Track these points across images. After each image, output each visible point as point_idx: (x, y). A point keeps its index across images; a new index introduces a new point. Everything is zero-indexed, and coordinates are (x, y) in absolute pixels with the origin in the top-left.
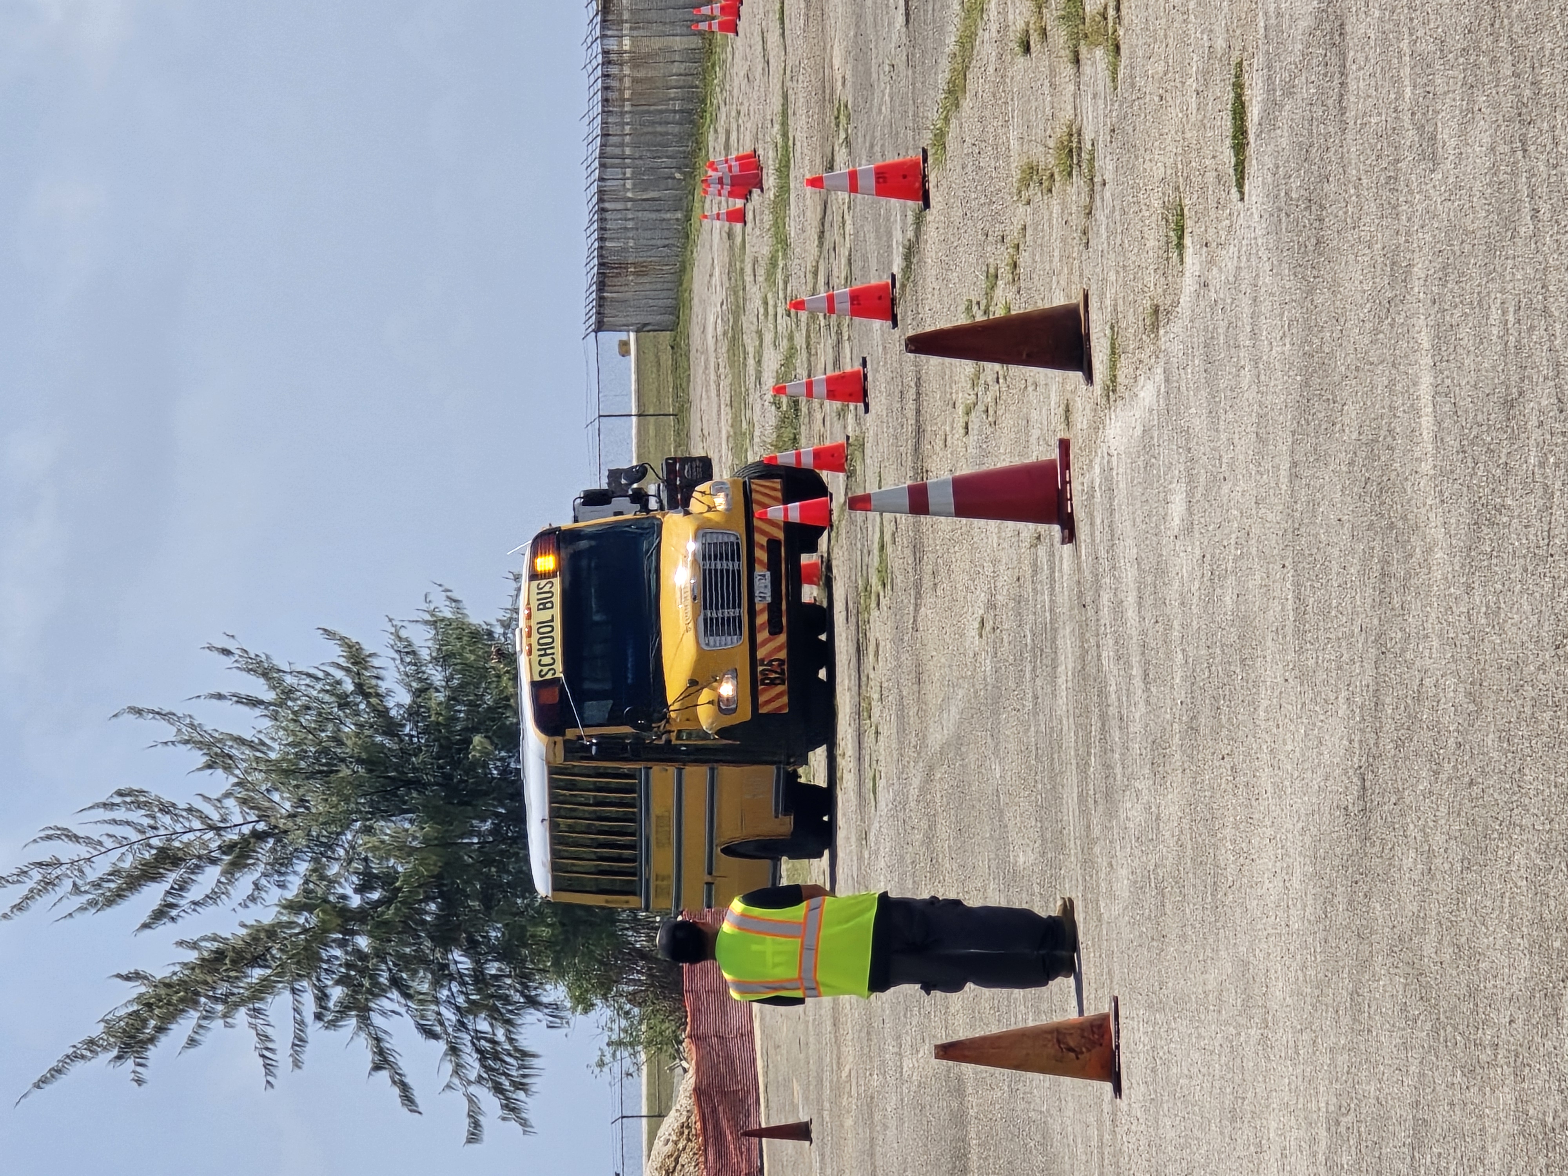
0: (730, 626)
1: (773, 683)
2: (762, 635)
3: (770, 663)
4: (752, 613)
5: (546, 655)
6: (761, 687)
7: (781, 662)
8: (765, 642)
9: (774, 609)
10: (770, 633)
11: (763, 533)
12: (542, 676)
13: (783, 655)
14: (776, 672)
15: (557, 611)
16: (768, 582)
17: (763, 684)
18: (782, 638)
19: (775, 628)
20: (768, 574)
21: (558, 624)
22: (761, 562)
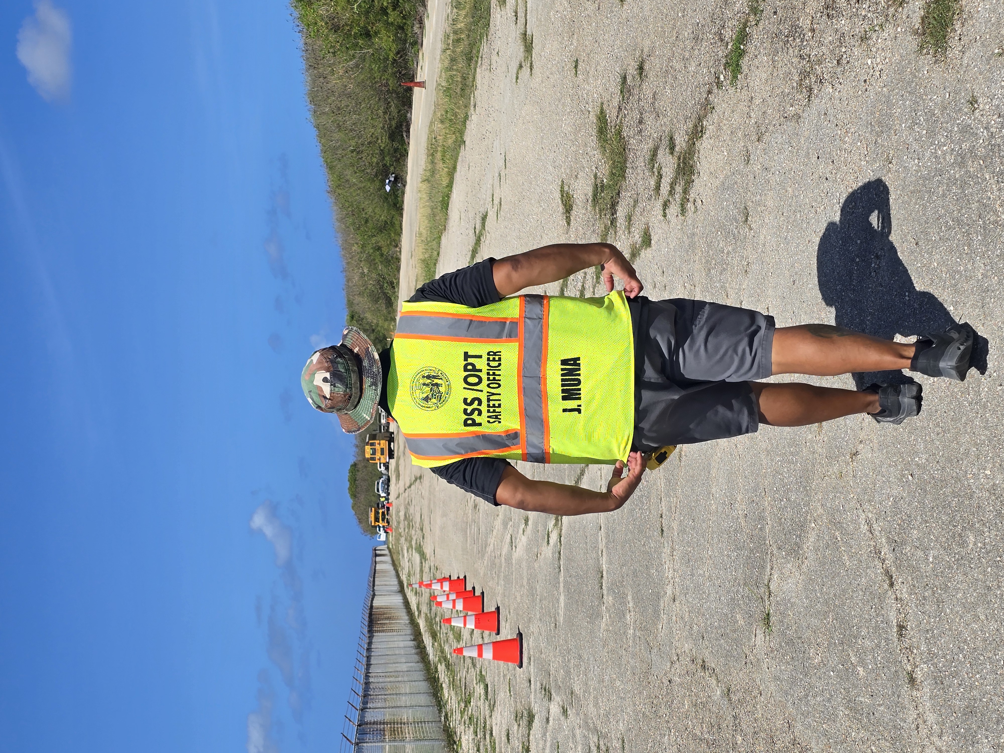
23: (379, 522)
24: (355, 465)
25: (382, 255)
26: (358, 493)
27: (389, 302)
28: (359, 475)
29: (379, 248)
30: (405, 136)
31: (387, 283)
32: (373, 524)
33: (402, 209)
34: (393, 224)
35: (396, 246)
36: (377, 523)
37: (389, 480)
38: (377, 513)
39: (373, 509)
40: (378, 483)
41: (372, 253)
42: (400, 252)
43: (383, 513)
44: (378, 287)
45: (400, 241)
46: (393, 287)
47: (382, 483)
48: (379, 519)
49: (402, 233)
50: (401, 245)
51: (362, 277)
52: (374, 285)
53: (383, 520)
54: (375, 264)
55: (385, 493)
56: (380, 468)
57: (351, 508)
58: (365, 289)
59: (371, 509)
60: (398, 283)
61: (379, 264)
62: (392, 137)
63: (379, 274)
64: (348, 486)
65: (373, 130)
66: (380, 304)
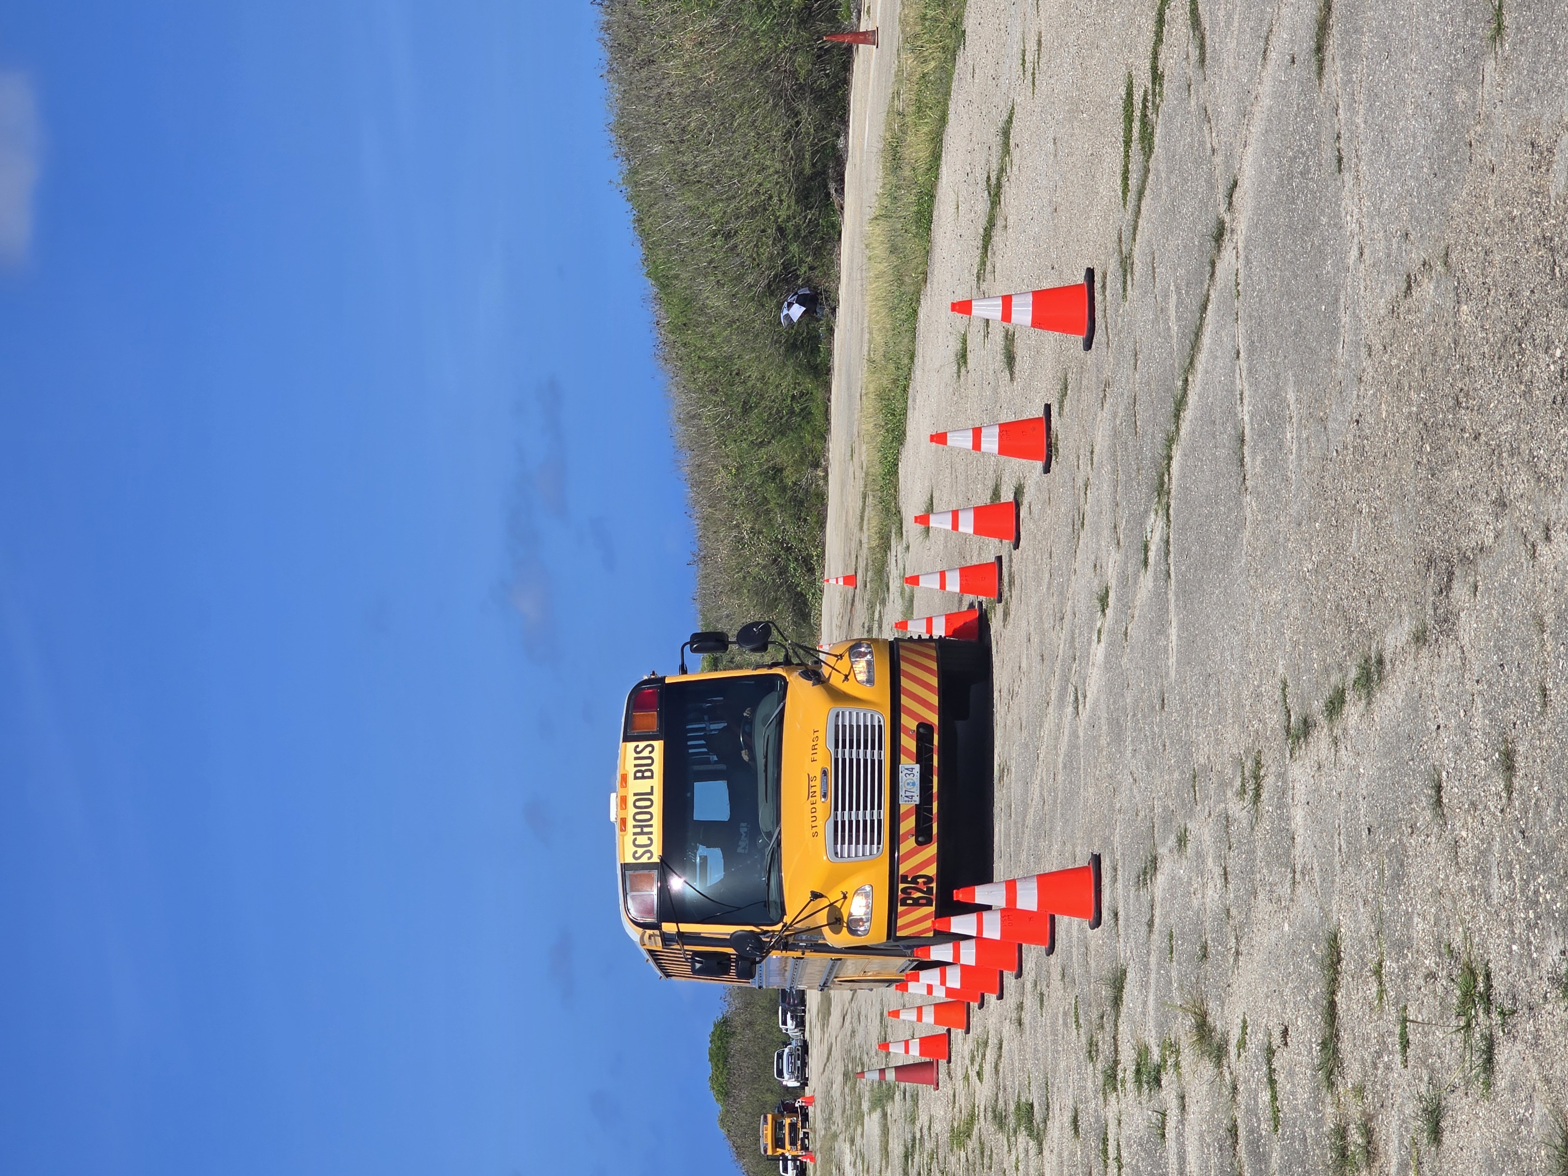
0: (866, 832)
1: (917, 903)
2: (908, 845)
3: (914, 880)
4: (895, 817)
5: (642, 833)
6: (900, 909)
7: (929, 879)
8: (911, 854)
9: (922, 811)
10: (917, 841)
11: (913, 714)
12: (635, 858)
13: (932, 870)
14: (921, 891)
15: (657, 783)
16: (917, 779)
17: (904, 903)
18: (932, 850)
19: (923, 835)
20: (917, 767)
21: (658, 798)
22: (908, 753)
23: (783, 1147)
24: (725, 1022)
25: (783, 489)
26: (735, 1087)
27: (801, 610)
28: (735, 1045)
29: (778, 470)
30: (833, 191)
31: (796, 560)
32: (770, 1152)
33: (829, 371)
34: (806, 414)
35: (816, 465)
36: (780, 1151)
37: (805, 1047)
38: (778, 1127)
39: (769, 1117)
40: (780, 1056)
41: (760, 486)
42: (826, 478)
43: (793, 1126)
44: (774, 570)
45: (824, 450)
46: (811, 570)
47: (790, 1054)
48: (783, 1140)
49: (828, 430)
50: (827, 460)
51: (737, 549)
52: (764, 567)
53: (793, 1143)
54: (767, 512)
55: (797, 1080)
56: (785, 1023)
57: (718, 1125)
58: (744, 577)
59: (765, 1117)
60: (822, 556)
61: (777, 510)
62: (804, 197)
63: (777, 540)
64: (710, 1072)
65: (760, 178)
66: (781, 612)
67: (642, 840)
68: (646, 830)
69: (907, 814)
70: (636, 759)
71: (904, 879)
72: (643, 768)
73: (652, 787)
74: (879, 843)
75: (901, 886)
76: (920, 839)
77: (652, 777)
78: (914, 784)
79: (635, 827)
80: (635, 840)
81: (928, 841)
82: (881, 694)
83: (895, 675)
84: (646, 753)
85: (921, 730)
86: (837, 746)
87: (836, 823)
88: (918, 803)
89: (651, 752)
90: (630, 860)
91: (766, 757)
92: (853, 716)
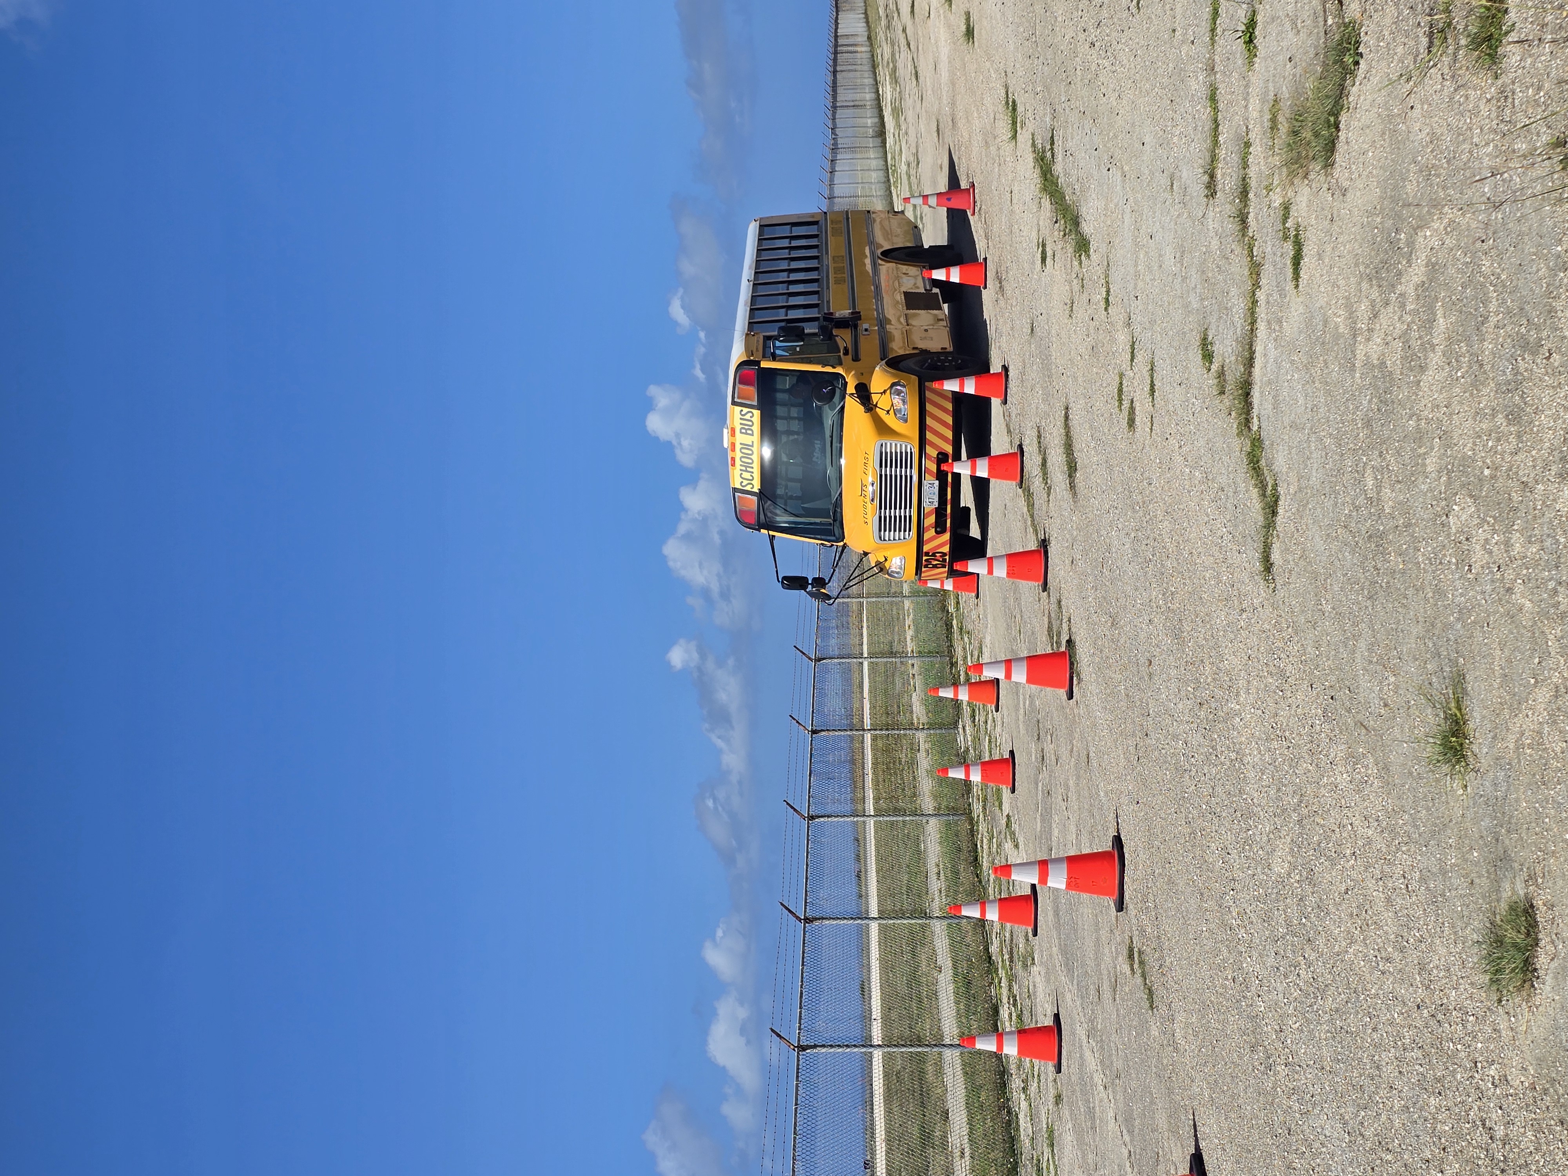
0: (901, 524)
1: (935, 567)
2: (930, 534)
3: (934, 554)
4: (921, 515)
5: (746, 471)
6: (923, 569)
7: (944, 554)
8: (932, 539)
9: (940, 513)
10: (936, 532)
11: (933, 445)
12: (741, 485)
13: (946, 549)
14: (938, 560)
16: (936, 490)
17: (926, 566)
18: (947, 536)
19: (940, 528)
20: (937, 483)
21: (756, 450)
22: (930, 473)
67: (746, 475)
68: (749, 469)
69: (930, 514)
70: (741, 419)
71: (927, 554)
72: (746, 427)
73: (753, 442)
74: (910, 530)
75: (925, 558)
76: (938, 529)
77: (752, 435)
78: (934, 494)
79: (741, 465)
80: (742, 474)
81: (944, 531)
82: (911, 430)
83: (922, 413)
84: (748, 417)
85: (940, 456)
86: (881, 466)
87: (880, 517)
88: (937, 506)
89: (751, 417)
90: (738, 486)
91: (832, 437)
92: (893, 446)
